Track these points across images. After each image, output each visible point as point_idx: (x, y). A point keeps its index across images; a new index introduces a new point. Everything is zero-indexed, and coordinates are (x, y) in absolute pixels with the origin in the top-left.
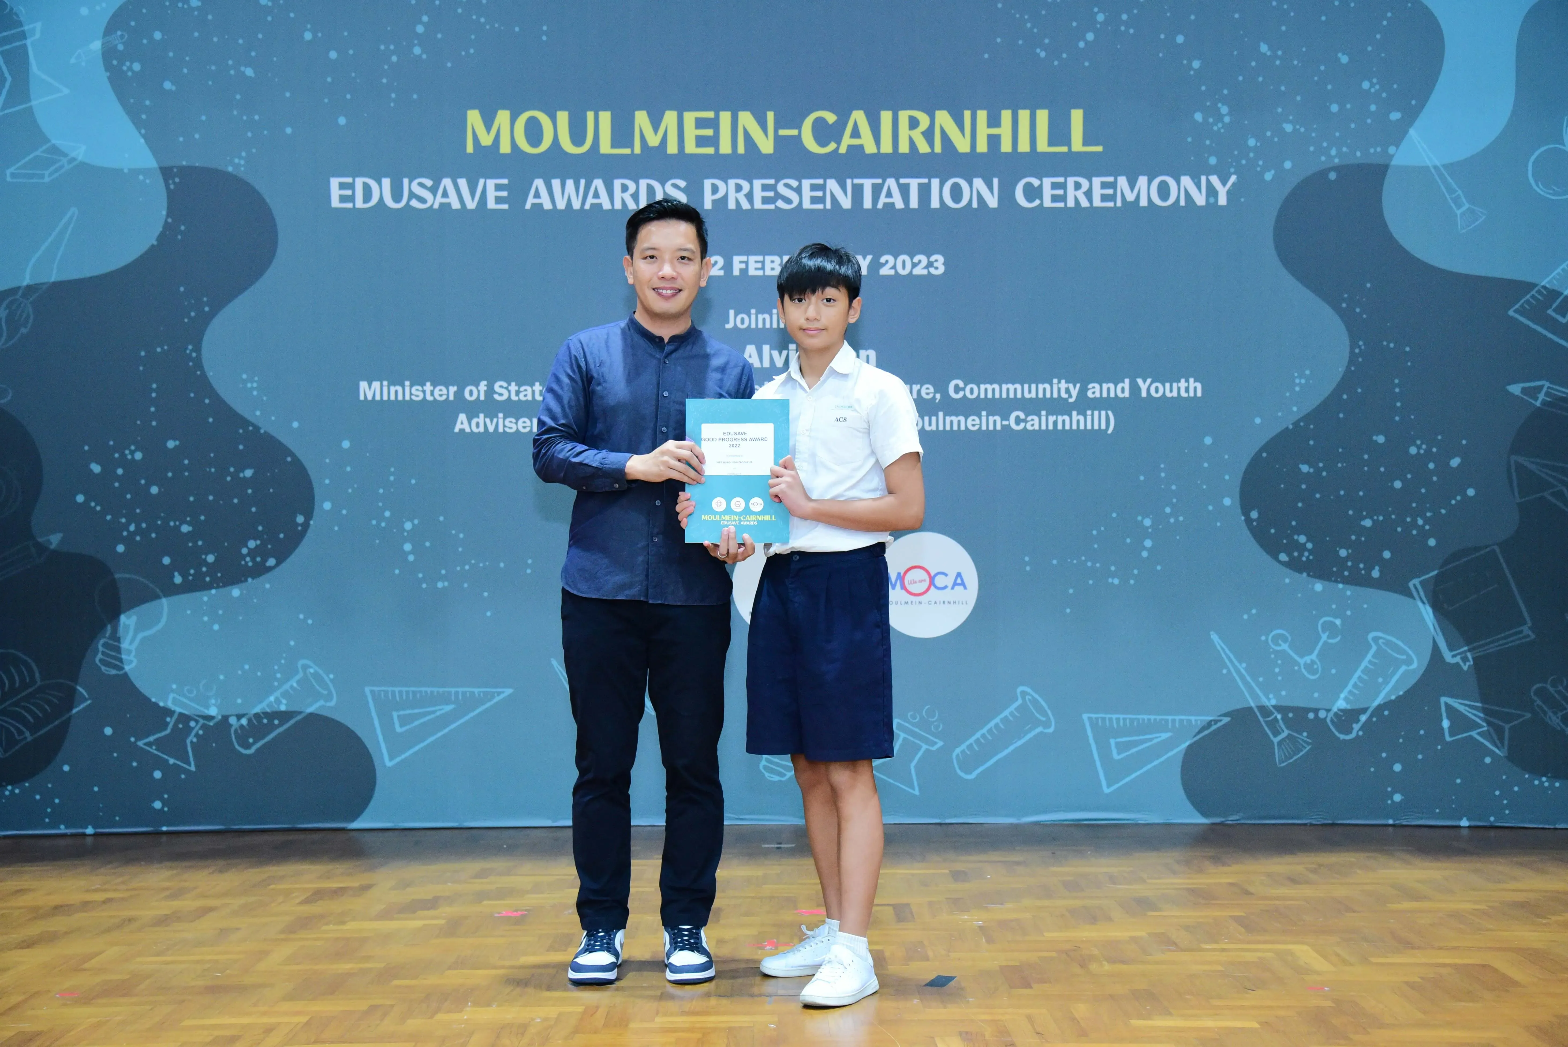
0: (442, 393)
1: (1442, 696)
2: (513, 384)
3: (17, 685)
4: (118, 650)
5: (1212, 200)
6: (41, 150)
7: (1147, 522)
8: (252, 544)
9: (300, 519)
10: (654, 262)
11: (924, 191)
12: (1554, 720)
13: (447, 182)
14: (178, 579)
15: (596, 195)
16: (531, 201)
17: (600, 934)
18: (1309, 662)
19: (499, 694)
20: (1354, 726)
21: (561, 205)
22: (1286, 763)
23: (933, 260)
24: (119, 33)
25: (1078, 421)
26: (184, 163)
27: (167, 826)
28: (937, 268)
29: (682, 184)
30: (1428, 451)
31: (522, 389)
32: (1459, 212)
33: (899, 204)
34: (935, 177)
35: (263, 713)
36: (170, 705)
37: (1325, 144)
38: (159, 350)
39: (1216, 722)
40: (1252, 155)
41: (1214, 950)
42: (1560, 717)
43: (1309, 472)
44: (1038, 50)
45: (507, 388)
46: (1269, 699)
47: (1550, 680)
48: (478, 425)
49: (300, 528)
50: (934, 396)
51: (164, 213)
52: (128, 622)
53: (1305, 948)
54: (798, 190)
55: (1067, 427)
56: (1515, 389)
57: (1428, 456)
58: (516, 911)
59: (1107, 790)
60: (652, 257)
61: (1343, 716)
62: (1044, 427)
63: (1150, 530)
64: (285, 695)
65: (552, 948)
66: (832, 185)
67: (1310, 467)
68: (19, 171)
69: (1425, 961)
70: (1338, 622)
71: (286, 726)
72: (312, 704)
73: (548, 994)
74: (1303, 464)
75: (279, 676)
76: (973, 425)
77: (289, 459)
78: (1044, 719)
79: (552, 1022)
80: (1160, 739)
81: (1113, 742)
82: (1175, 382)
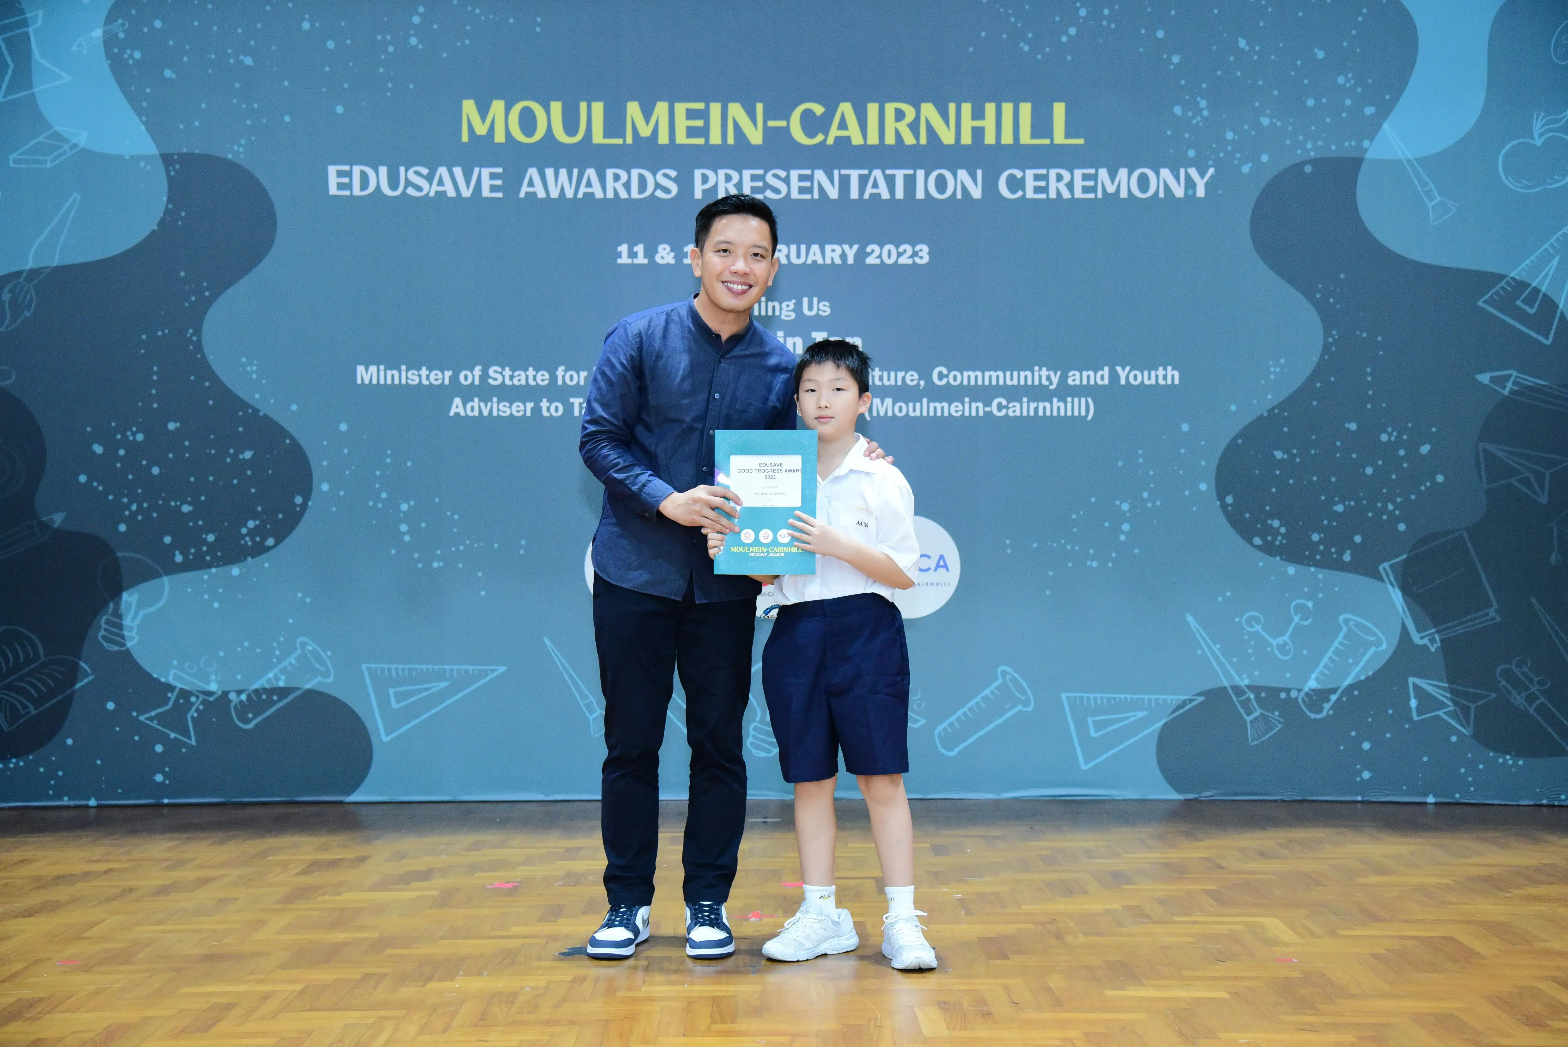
0: (438, 377)
1: (1410, 676)
2: (507, 369)
3: (21, 660)
4: (120, 627)
5: (1190, 192)
6: (44, 136)
7: (1125, 507)
8: (251, 524)
9: (299, 500)
10: (727, 256)
11: (910, 181)
12: (1518, 700)
13: (442, 171)
14: (179, 558)
15: (589, 184)
16: (525, 189)
18: (1281, 643)
19: (493, 671)
20: (1325, 705)
21: (554, 194)
22: (1258, 742)
23: (918, 250)
24: (120, 22)
25: (1059, 408)
26: (185, 150)
27: (169, 798)
28: (921, 258)
29: (673, 173)
30: (1399, 438)
31: (516, 374)
32: (1430, 204)
33: (885, 195)
34: (921, 169)
35: (262, 689)
36: (171, 680)
37: (1301, 138)
38: (160, 333)
39: (1191, 701)
40: (1229, 148)
41: (1186, 923)
42: (1524, 697)
43: (1283, 459)
44: (1022, 44)
45: (501, 373)
46: (1242, 679)
47: (1515, 663)
48: (472, 409)
49: (298, 509)
50: (919, 382)
51: (165, 199)
52: (129, 600)
53: (1274, 920)
54: (787, 181)
55: (1048, 413)
56: (1484, 378)
57: (1399, 443)
58: (508, 882)
59: (1084, 767)
60: (725, 251)
61: (1314, 695)
62: (1025, 414)
63: (1128, 514)
64: (284, 671)
65: (542, 919)
66: (820, 175)
67: (1284, 453)
68: (20, 157)
69: (1390, 933)
70: (1310, 604)
71: (285, 702)
72: (309, 681)
73: (538, 963)
74: (1277, 449)
75: (277, 653)
76: (957, 411)
77: (288, 441)
78: (1023, 698)
79: (541, 992)
80: (1136, 718)
81: (1090, 720)
82: (1153, 370)
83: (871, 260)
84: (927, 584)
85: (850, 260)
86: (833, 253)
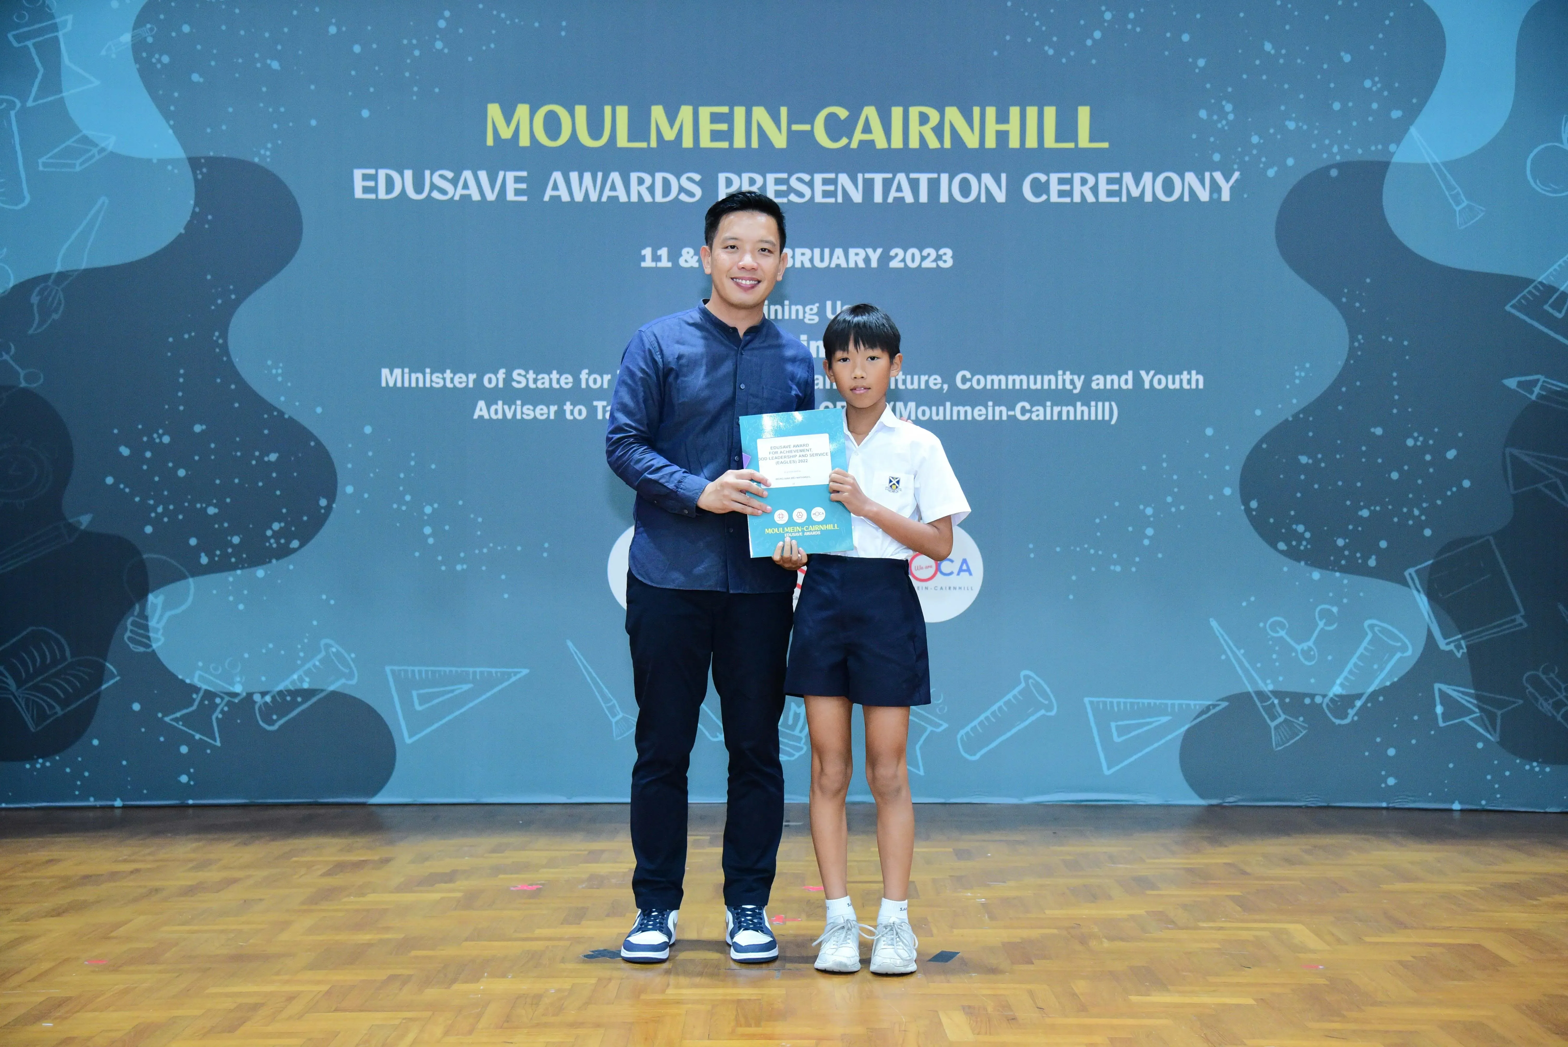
0: (462, 380)
1: (1435, 682)
2: (531, 372)
3: (48, 661)
4: (146, 628)
5: (1215, 196)
6: (73, 139)
7: (1149, 511)
8: (276, 526)
9: (323, 502)
11: (934, 186)
12: (1545, 706)
13: (467, 174)
14: (204, 560)
15: (613, 188)
16: (549, 193)
17: (653, 914)
18: (1306, 648)
19: (516, 674)
20: (1350, 711)
21: (579, 197)
22: (1282, 747)
23: (942, 254)
24: (149, 26)
25: (1082, 412)
26: (212, 154)
27: (193, 799)
28: (945, 261)
29: (697, 177)
30: (1425, 442)
31: (540, 377)
32: (1457, 209)
33: (909, 199)
34: (945, 172)
35: (286, 691)
36: (196, 682)
37: (1327, 142)
38: (186, 336)
39: (1215, 706)
40: (1255, 152)
41: (1211, 928)
42: (1551, 704)
43: (1307, 463)
44: (1046, 48)
45: (525, 376)
46: (1266, 685)
47: (1541, 669)
48: (496, 412)
49: (323, 511)
50: (942, 387)
51: (192, 202)
52: (155, 601)
53: (1299, 927)
54: (811, 184)
55: (1072, 418)
56: (1511, 383)
57: (1425, 448)
58: (531, 885)
59: (1107, 772)
60: (733, 247)
61: (1339, 701)
62: (1048, 418)
63: (1152, 519)
64: (308, 673)
65: (566, 922)
66: (844, 179)
67: (1309, 458)
68: (51, 161)
69: (1418, 940)
70: (1335, 609)
71: (309, 703)
72: (333, 682)
73: (562, 966)
74: (1302, 455)
75: (302, 654)
76: (980, 416)
77: (312, 444)
78: (1046, 702)
79: (566, 994)
80: (1160, 723)
81: (1113, 725)
82: (1177, 374)
83: (895, 264)
84: (950, 588)
85: (874, 264)
86: (857, 257)
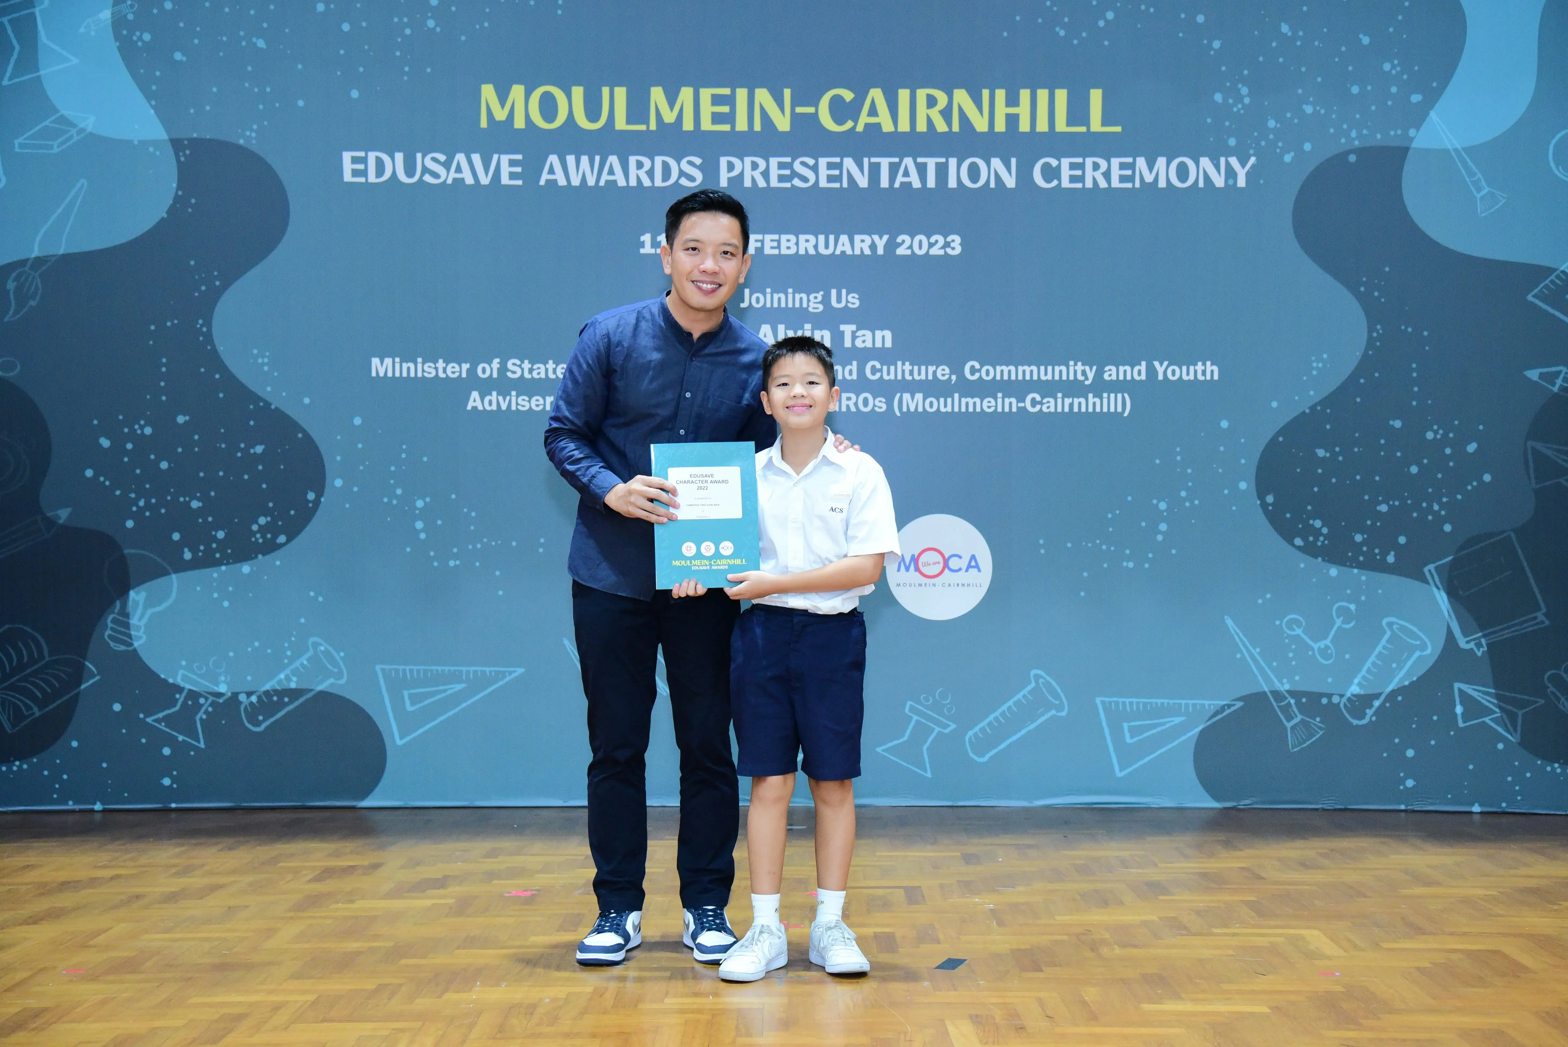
0: (455, 370)
1: (1455, 681)
2: (526, 362)
3: (25, 660)
4: (127, 626)
5: (1231, 182)
6: (51, 119)
7: (1163, 506)
8: (262, 520)
9: (311, 496)
10: (697, 255)
11: (942, 170)
13: (460, 157)
14: (188, 555)
15: (611, 172)
16: (545, 177)
17: (612, 915)
18: (1323, 647)
19: (510, 673)
20: (1368, 711)
21: (576, 181)
22: (1299, 748)
23: (950, 241)
25: (1094, 404)
26: (195, 135)
27: (175, 802)
28: (953, 249)
29: (698, 161)
30: (1445, 435)
31: (535, 367)
32: (1479, 196)
33: (917, 184)
34: (953, 157)
35: (273, 690)
36: (180, 681)
37: (1345, 126)
38: (169, 324)
39: (1229, 706)
40: (1271, 136)
41: (1225, 934)
43: (1325, 457)
44: (1057, 29)
45: (520, 366)
46: (1283, 684)
47: (1562, 667)
48: (490, 403)
49: (311, 505)
50: (950, 377)
51: (175, 185)
52: (137, 598)
53: (1316, 932)
54: (815, 169)
55: (1083, 410)
56: (1533, 374)
57: (1444, 441)
58: (526, 891)
59: (1119, 774)
60: (694, 249)
61: (1356, 701)
62: (1059, 410)
63: (1165, 514)
64: (295, 672)
65: (561, 929)
66: (849, 163)
67: (1326, 451)
68: (25, 142)
69: (1435, 946)
70: (1353, 607)
71: (296, 704)
72: (322, 681)
73: (557, 974)
74: (1319, 448)
75: (289, 653)
76: (989, 407)
77: (300, 435)
78: (1057, 702)
79: (561, 1003)
80: (1173, 723)
81: (1126, 726)
82: (1192, 365)
83: (900, 251)
84: (958, 585)
85: (880, 251)
86: (862, 244)
